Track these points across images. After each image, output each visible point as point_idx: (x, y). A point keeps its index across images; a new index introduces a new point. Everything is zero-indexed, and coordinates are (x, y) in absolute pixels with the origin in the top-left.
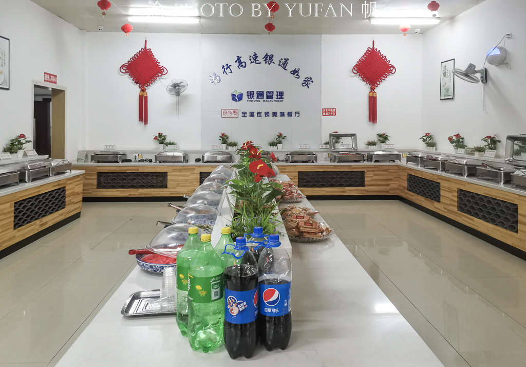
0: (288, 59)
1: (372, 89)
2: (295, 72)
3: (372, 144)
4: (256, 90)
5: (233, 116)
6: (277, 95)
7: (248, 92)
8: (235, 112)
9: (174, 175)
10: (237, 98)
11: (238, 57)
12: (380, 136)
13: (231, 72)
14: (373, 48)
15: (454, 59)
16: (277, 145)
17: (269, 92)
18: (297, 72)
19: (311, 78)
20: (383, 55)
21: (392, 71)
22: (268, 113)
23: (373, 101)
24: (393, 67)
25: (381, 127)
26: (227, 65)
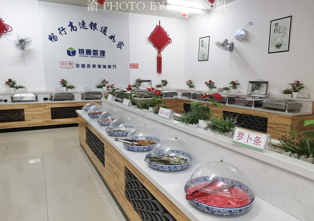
0: (107, 28)
1: (159, 52)
2: (112, 37)
3: (159, 86)
4: (85, 48)
5: (69, 66)
6: (100, 53)
7: (79, 49)
8: (70, 64)
9: (30, 111)
10: (71, 53)
11: (70, 22)
12: (163, 81)
13: (66, 34)
14: (160, 25)
15: (209, 36)
16: (102, 87)
17: (94, 50)
18: (114, 37)
19: (122, 43)
20: (165, 31)
21: (170, 41)
22: (95, 65)
23: (159, 60)
24: (171, 39)
25: (164, 76)
26: (62, 28)
